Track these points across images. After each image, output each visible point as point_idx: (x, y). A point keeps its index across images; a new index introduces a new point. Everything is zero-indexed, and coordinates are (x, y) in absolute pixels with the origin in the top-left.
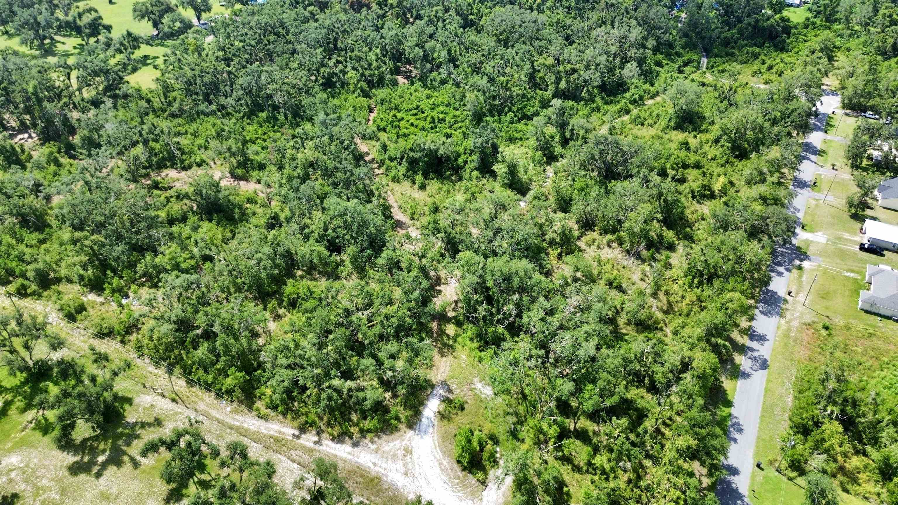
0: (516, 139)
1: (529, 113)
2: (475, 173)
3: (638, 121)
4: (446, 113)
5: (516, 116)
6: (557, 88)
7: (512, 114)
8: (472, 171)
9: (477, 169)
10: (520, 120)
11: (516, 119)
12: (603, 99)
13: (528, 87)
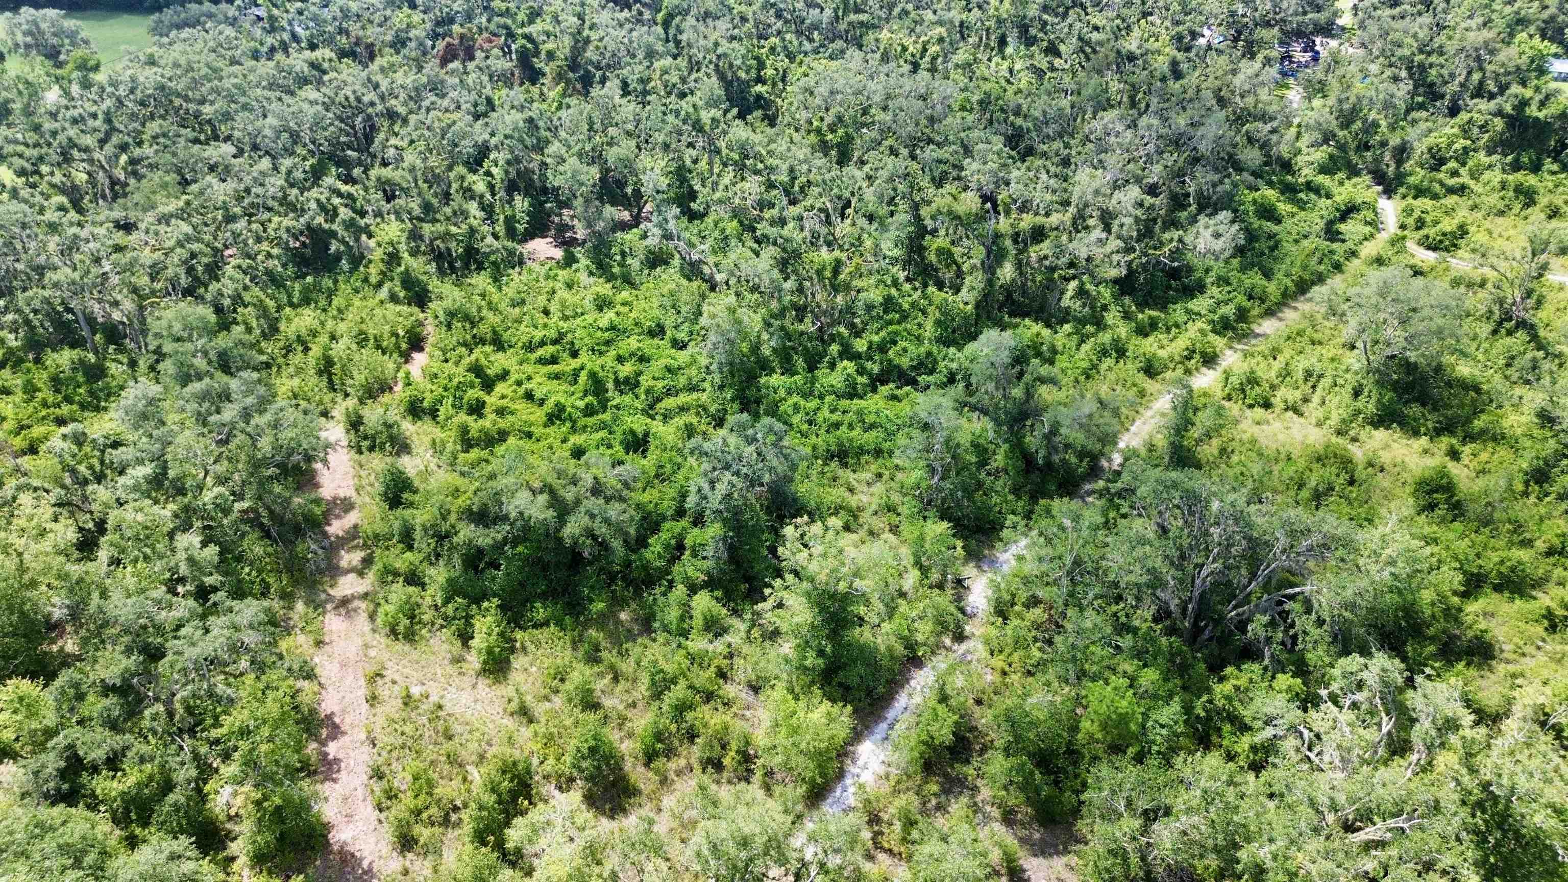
0: (861, 451)
1: (905, 362)
2: (703, 602)
3: (1254, 393)
4: (643, 359)
5: (861, 371)
6: (990, 283)
7: (849, 366)
8: (693, 589)
9: (711, 584)
10: (877, 381)
11: (862, 380)
12: (1127, 316)
13: (902, 275)
